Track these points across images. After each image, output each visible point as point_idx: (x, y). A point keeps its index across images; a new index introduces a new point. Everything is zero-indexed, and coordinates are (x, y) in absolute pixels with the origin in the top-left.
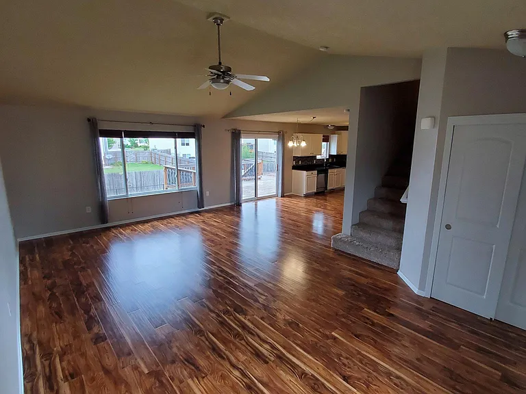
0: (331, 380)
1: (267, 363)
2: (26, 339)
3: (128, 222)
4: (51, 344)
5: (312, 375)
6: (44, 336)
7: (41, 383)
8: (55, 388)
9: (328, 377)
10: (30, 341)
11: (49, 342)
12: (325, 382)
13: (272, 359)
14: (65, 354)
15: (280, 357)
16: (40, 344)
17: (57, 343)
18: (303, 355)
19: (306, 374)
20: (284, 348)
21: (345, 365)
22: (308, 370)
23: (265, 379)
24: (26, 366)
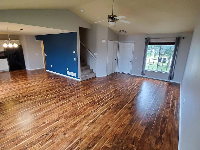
2: (178, 118)
4: (170, 112)
6: (172, 115)
7: (175, 106)
8: (173, 104)
10: (176, 117)
11: (171, 113)
14: (168, 108)
16: (173, 114)
17: (169, 111)
24: (178, 111)
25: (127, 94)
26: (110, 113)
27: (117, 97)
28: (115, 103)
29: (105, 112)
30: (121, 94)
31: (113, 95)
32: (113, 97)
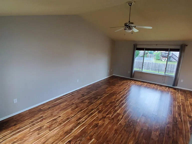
0: (69, 137)
1: (77, 121)
3: (141, 80)
5: (71, 132)
9: (70, 136)
12: (68, 135)
13: (78, 122)
15: (79, 123)
18: (80, 129)
19: (72, 130)
20: (83, 124)
21: (76, 142)
22: (74, 131)
23: (71, 121)
25: (103, 105)
26: (117, 91)
27: (114, 102)
28: (115, 97)
29: (121, 92)
30: (109, 105)
31: (118, 104)
32: (117, 101)
